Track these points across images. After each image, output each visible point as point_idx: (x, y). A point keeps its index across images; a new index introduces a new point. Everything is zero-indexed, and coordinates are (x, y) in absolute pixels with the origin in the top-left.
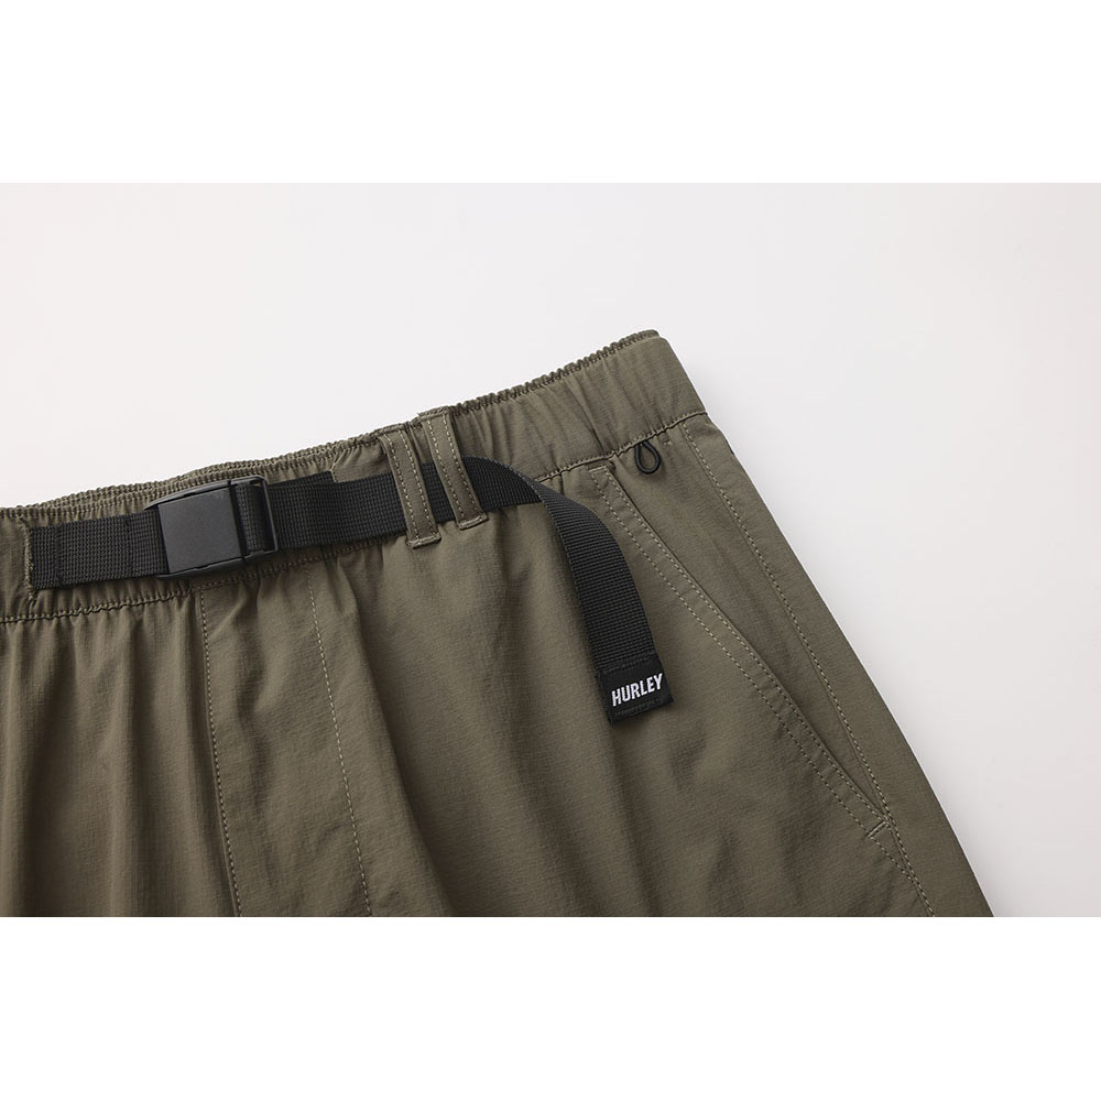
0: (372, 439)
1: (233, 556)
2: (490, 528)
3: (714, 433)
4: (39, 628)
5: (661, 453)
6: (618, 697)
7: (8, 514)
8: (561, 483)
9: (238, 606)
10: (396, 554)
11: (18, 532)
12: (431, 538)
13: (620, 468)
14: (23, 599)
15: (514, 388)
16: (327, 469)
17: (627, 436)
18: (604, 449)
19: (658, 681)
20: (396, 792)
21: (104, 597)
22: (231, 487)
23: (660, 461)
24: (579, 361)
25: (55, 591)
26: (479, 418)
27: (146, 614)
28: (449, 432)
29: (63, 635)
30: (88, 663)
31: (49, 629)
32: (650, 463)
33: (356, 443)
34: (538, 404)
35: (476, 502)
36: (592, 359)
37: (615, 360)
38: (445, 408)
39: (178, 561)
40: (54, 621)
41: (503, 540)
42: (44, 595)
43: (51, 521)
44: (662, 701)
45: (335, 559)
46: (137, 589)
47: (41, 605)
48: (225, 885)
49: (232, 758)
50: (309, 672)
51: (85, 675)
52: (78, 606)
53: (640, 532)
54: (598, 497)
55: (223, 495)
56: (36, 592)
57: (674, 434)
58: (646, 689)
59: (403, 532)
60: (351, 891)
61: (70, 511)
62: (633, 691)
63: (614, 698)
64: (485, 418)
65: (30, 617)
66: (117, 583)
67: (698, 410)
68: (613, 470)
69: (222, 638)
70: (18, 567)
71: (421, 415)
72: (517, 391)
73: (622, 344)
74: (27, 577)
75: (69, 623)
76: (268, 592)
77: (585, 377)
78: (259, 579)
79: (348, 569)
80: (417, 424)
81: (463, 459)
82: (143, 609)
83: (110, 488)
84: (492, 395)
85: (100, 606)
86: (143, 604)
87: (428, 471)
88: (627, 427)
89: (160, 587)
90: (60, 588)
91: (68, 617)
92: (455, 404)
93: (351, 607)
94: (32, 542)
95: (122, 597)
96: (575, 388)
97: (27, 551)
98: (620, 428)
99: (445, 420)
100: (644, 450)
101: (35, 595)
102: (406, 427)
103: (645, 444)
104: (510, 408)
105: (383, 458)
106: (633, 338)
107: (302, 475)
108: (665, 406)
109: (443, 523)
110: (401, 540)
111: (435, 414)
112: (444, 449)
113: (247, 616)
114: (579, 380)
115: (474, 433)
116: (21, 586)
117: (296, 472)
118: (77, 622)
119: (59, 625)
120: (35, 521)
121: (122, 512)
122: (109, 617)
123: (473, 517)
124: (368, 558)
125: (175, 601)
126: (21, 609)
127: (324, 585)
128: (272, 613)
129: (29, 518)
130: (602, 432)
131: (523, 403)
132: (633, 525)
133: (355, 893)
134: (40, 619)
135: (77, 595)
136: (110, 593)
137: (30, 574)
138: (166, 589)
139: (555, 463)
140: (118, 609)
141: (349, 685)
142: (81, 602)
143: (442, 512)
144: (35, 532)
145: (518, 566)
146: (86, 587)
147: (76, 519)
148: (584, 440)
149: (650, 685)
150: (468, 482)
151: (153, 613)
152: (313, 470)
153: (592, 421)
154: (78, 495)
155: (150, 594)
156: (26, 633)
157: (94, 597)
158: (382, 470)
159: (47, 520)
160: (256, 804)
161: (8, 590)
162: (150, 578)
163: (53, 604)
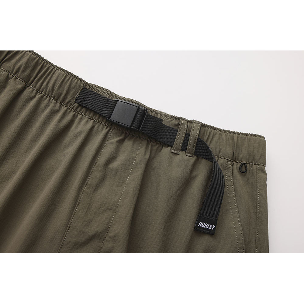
0: (178, 119)
1: (129, 125)
2: (193, 160)
3: (265, 173)
4: (70, 112)
5: (248, 170)
6: (201, 224)
7: (81, 80)
8: (218, 160)
9: (120, 138)
10: (166, 151)
11: (80, 86)
12: (177, 152)
13: (235, 166)
14: (71, 102)
15: (220, 129)
16: (162, 119)
17: (242, 159)
18: (234, 158)
19: (213, 227)
20: (131, 211)
21: (90, 114)
22: (139, 108)
23: (246, 171)
24: (241, 133)
25: (80, 105)
26: (207, 130)
27: (97, 125)
28: (199, 129)
29: (74, 117)
30: (76, 128)
31: (72, 114)
32: (243, 169)
33: (174, 117)
34: (224, 137)
35: (194, 151)
36: (244, 134)
37: (250, 138)
38: (201, 123)
39: (114, 117)
40: (74, 112)
41: (195, 165)
42: (76, 105)
43: (89, 88)
44: (211, 233)
45: (150, 142)
46: (99, 118)
47: (74, 107)
48: (75, 206)
49: (96, 174)
50: (128, 165)
51: (74, 130)
52: (82, 112)
53: (230, 186)
54: (225, 170)
55: (136, 108)
56: (75, 102)
57: (254, 167)
58: (209, 227)
59: (171, 146)
60: (105, 228)
61: (95, 89)
62: (205, 225)
63: (200, 224)
64: (209, 132)
65: (70, 108)
66: (95, 113)
67: (264, 164)
68: (232, 165)
69: (112, 143)
70: (75, 94)
71: (194, 120)
72: (220, 130)
73: (254, 135)
74: (75, 98)
75: (77, 115)
76: (130, 139)
77: (240, 138)
78: (129, 134)
79: (152, 146)
80: (191, 122)
81: (198, 138)
82: (97, 124)
83: (107, 89)
84: (214, 127)
85: (87, 116)
86: (98, 122)
87: (187, 135)
88: (243, 156)
89: (104, 121)
90: (81, 106)
91: (78, 113)
92: (204, 123)
93: (147, 157)
94: (82, 90)
95: (94, 117)
96: (236, 139)
97: (79, 92)
98: (241, 156)
99: (199, 126)
100: (244, 166)
101: (74, 103)
102: (188, 121)
103: (245, 164)
104: (216, 133)
105: (178, 125)
106: (258, 136)
107: (155, 116)
108: (256, 158)
109: (182, 150)
110: (169, 148)
111: (198, 122)
112: (195, 132)
113: (121, 142)
114: (238, 137)
115: (204, 134)
116: (72, 99)
117: (154, 114)
118: (80, 116)
119: (75, 114)
120: (86, 86)
121: (107, 97)
122: (88, 120)
123: (190, 154)
124: (158, 147)
125: (106, 127)
126: (69, 104)
127: (144, 147)
128: (128, 145)
129: (85, 84)
130: (236, 154)
131: (220, 134)
132: (230, 183)
133: (105, 229)
134: (71, 110)
135: (84, 110)
136: (92, 114)
137: (76, 97)
138: (106, 122)
139: (219, 154)
140: (91, 119)
141: (136, 176)
142: (84, 112)
143: (184, 148)
144: (84, 88)
145: (195, 173)
146: (87, 109)
147: (95, 91)
148: (230, 153)
149: (211, 227)
150: (195, 145)
151: (99, 126)
152: (159, 117)
153: (235, 150)
154: (99, 86)
155: (101, 121)
156: (66, 111)
157: (88, 113)
158: (176, 128)
159: (88, 87)
160: (95, 190)
161: (69, 98)
162: (104, 117)
163: (77, 108)
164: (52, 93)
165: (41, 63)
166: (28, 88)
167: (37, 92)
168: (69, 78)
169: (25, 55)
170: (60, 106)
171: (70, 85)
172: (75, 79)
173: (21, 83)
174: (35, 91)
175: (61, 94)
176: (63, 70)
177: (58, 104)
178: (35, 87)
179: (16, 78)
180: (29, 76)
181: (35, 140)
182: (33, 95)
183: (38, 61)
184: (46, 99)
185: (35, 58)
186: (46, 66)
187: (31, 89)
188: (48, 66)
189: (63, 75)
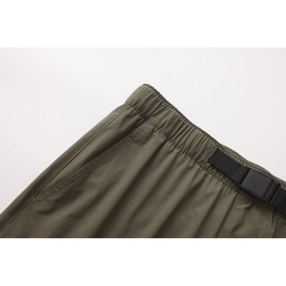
1: (261, 196)
4: (202, 170)
7: (216, 142)
9: (248, 206)
11: (215, 147)
14: (204, 162)
21: (220, 176)
22: (272, 181)
25: (211, 165)
29: (206, 175)
31: (204, 172)
39: (244, 184)
40: (206, 171)
42: (209, 164)
46: (228, 181)
47: (206, 166)
52: (213, 173)
55: (270, 180)
56: (208, 162)
61: (226, 151)
65: (202, 166)
66: (226, 176)
69: (239, 209)
70: (209, 154)
74: (208, 158)
75: (208, 174)
78: (256, 203)
79: (278, 219)
82: (225, 186)
83: (236, 152)
85: (217, 177)
86: (226, 185)
89: (233, 185)
90: (213, 166)
91: (209, 173)
93: (273, 230)
94: (215, 151)
95: (223, 179)
97: (213, 152)
101: (207, 163)
116: (206, 158)
118: (210, 176)
120: (219, 147)
121: (238, 162)
122: (217, 181)
124: (283, 221)
125: (234, 191)
126: (202, 163)
127: (271, 219)
134: (203, 168)
135: (215, 170)
137: (209, 158)
140: (220, 181)
142: (214, 173)
144: (218, 150)
146: (218, 170)
147: (227, 154)
151: (227, 189)
154: (228, 148)
155: (230, 184)
156: (199, 169)
157: (218, 174)
159: (221, 149)
161: (203, 157)
162: (233, 181)
163: (209, 168)
164: (189, 150)
165: (182, 121)
166: (168, 142)
167: (175, 147)
168: (206, 139)
169: (170, 112)
170: (194, 163)
171: (206, 145)
172: (211, 141)
173: (163, 138)
174: (173, 146)
175: (197, 153)
176: (200, 130)
177: (193, 162)
178: (174, 142)
179: (160, 132)
180: (171, 132)
181: (170, 193)
182: (171, 149)
183: (180, 118)
184: (182, 154)
185: (178, 116)
186: (185, 124)
187: (171, 144)
188: (187, 124)
189: (201, 135)
